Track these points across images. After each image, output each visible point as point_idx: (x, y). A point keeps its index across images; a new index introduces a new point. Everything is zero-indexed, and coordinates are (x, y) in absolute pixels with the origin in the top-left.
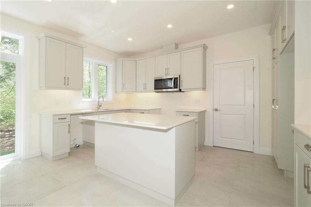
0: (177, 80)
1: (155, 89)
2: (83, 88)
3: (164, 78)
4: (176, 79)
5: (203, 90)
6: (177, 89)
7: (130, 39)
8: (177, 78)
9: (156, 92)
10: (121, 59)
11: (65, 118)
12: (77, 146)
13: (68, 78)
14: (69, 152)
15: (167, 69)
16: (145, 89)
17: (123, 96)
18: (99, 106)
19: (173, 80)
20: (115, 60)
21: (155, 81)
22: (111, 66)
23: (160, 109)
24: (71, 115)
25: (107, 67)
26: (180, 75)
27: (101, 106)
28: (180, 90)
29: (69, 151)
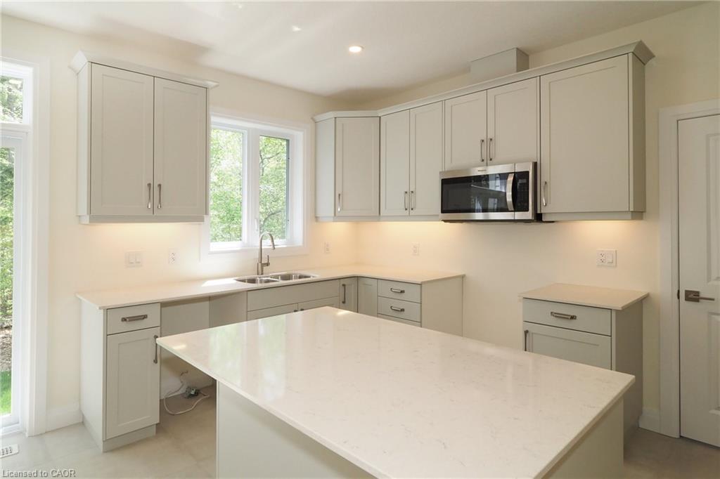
0: (525, 181)
1: (443, 212)
2: (207, 213)
3: (476, 175)
4: (520, 178)
5: (633, 218)
6: (528, 215)
7: (355, 49)
8: (528, 172)
9: (445, 221)
10: (331, 115)
11: (145, 317)
12: (193, 393)
13: (160, 185)
14: (157, 424)
15: (487, 142)
16: (410, 211)
17: (338, 230)
18: (263, 265)
19: (510, 179)
20: (312, 118)
21: (445, 182)
22: (300, 139)
23: (463, 277)
24: (165, 305)
25: (288, 141)
26: (535, 165)
27: (268, 264)
28: (538, 218)
29: (158, 422)
